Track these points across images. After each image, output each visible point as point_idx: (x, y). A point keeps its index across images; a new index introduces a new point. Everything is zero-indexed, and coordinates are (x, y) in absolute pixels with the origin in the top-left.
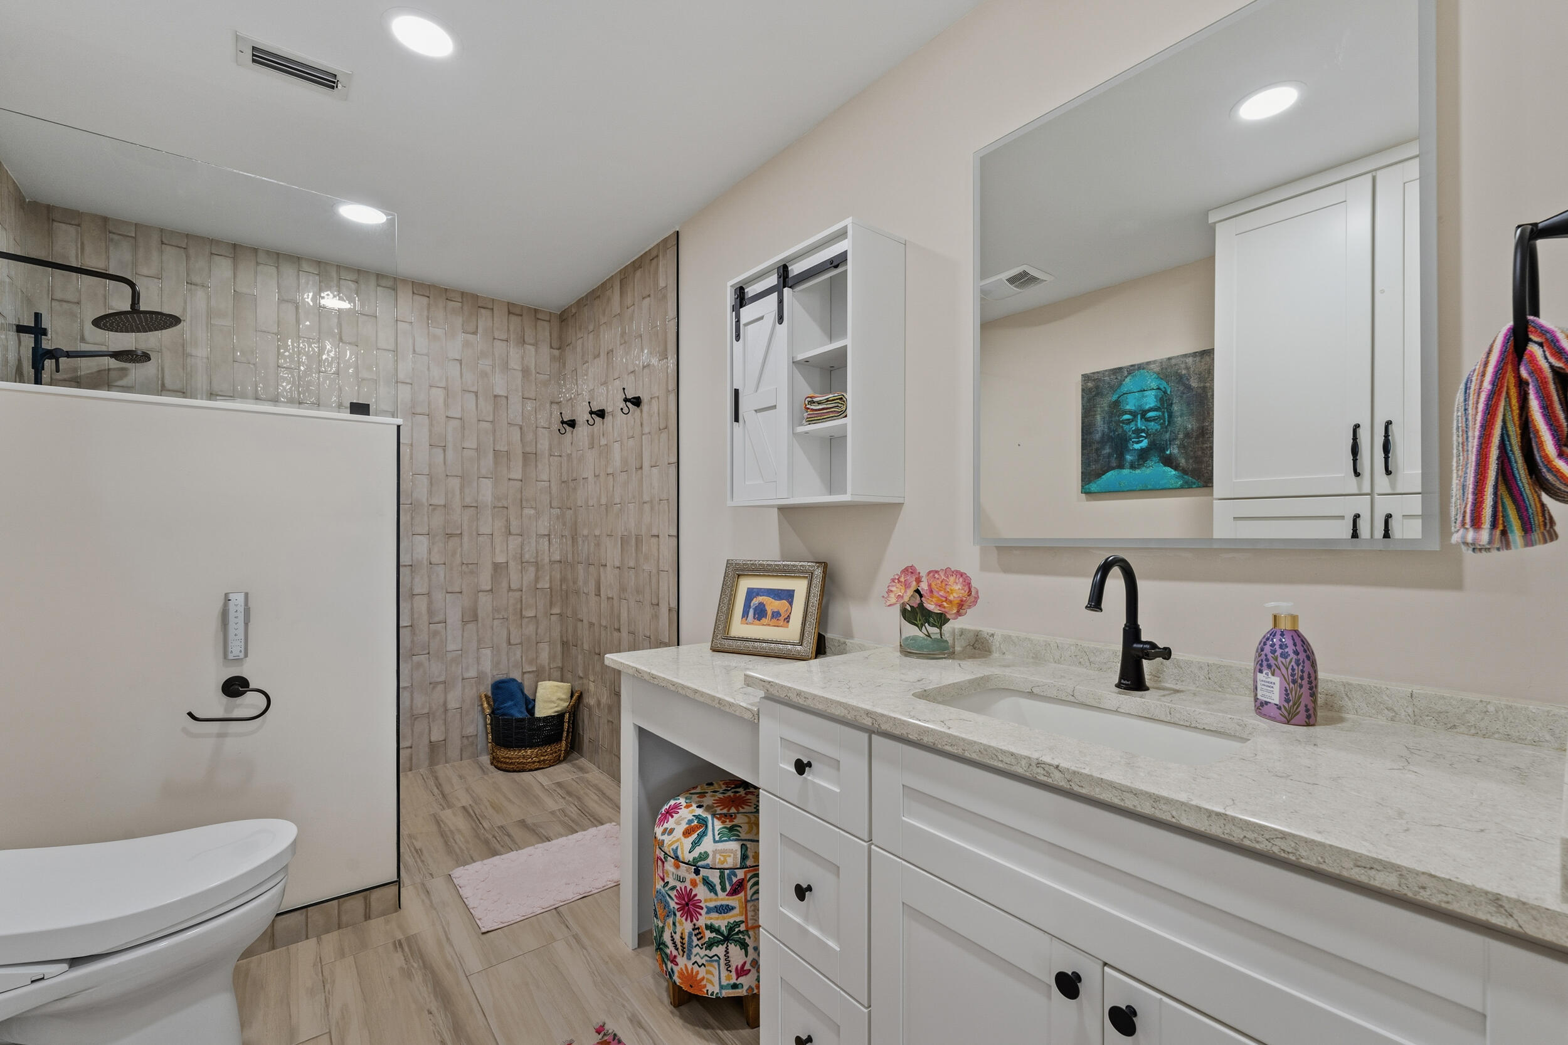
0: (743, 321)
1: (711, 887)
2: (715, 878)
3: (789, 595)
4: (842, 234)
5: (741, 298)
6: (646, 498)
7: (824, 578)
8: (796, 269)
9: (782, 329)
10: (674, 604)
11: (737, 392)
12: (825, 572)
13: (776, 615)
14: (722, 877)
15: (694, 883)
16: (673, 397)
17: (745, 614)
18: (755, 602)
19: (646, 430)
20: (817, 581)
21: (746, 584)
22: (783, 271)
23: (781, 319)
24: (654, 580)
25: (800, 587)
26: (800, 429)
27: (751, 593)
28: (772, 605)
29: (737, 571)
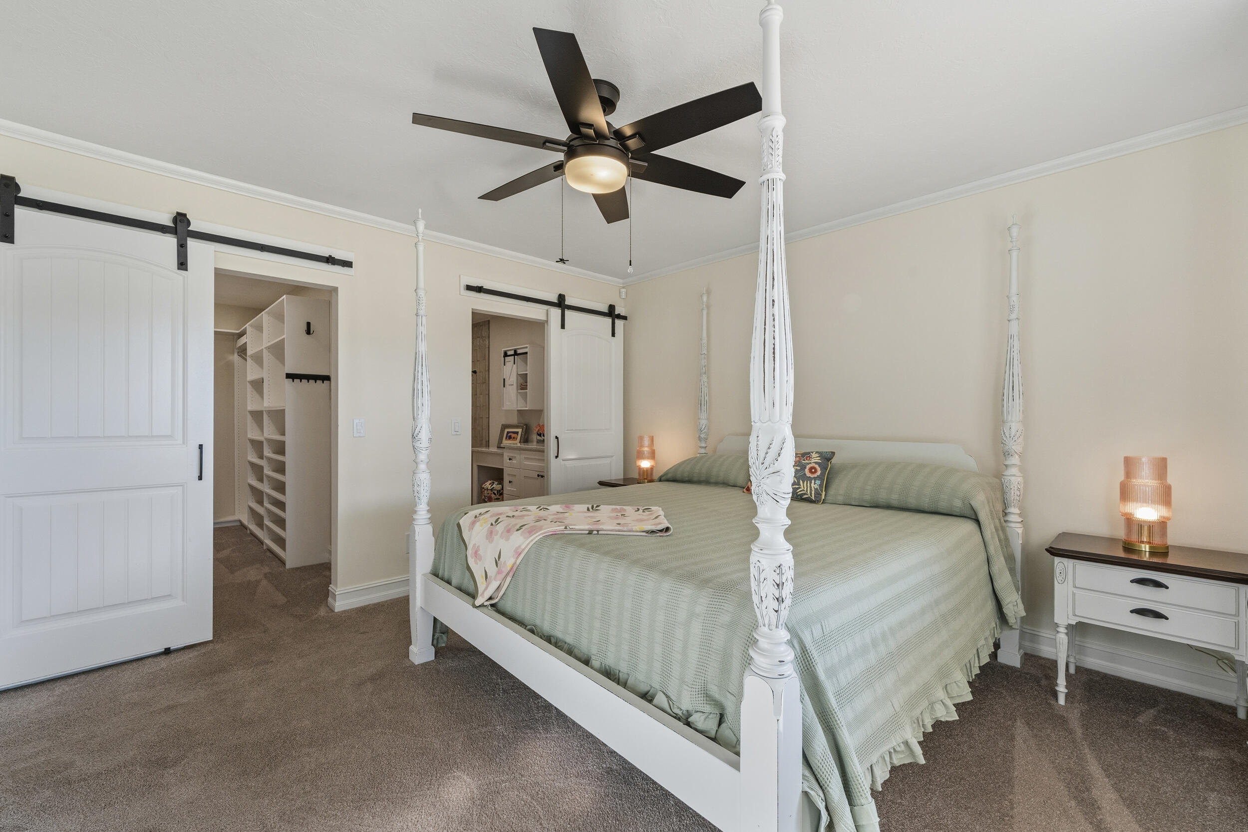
0: (506, 361)
1: (495, 494)
2: (496, 492)
3: (517, 433)
4: (527, 347)
5: (506, 355)
6: (478, 405)
7: (526, 429)
8: (519, 351)
9: (515, 366)
10: (487, 440)
11: (504, 379)
12: (526, 427)
13: (514, 438)
14: (497, 492)
15: (491, 494)
16: (487, 373)
17: (506, 438)
18: (509, 435)
19: (478, 382)
20: (524, 429)
21: (507, 430)
22: (515, 351)
23: (514, 364)
24: (481, 433)
25: (520, 430)
26: (519, 391)
27: (508, 433)
28: (513, 435)
29: (504, 427)
